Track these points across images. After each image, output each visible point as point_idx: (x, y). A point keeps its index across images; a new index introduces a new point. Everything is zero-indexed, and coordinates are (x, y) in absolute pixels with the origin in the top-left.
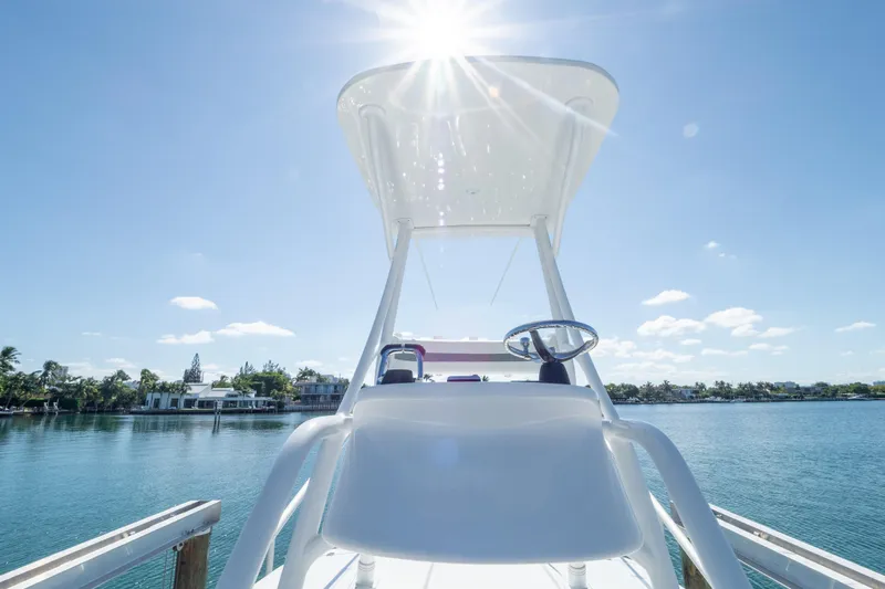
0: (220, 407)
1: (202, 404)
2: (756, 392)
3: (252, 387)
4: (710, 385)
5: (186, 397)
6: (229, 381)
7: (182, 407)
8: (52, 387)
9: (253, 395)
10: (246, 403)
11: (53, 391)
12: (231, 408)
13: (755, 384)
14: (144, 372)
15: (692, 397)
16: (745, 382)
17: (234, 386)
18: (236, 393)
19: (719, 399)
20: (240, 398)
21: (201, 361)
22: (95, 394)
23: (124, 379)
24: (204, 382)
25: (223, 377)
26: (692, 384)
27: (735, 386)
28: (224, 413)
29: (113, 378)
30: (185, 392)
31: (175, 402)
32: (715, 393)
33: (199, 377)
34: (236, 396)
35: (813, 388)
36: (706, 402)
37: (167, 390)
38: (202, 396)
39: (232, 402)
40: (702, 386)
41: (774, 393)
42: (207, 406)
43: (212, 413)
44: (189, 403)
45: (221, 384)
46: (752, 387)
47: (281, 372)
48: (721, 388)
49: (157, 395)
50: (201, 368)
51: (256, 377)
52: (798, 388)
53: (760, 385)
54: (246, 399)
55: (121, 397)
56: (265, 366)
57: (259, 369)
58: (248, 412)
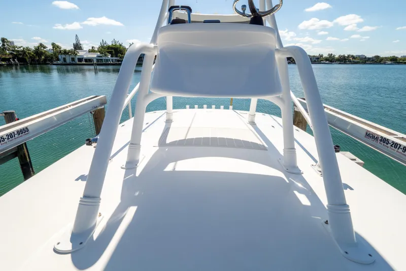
0: (95, 62)
1: (86, 60)
2: (345, 59)
3: (108, 52)
4: (325, 55)
5: (77, 57)
6: (96, 49)
7: (77, 62)
8: (10, 52)
9: (110, 57)
10: (107, 60)
11: (11, 54)
12: (100, 62)
13: (346, 55)
14: (53, 44)
15: (315, 61)
16: (342, 54)
17: (99, 52)
18: (101, 55)
19: (327, 62)
20: (104, 58)
21: (80, 39)
22: (33, 55)
23: (44, 48)
24: (85, 49)
25: (93, 47)
26: (317, 55)
27: (337, 56)
28: (98, 65)
29: (38, 47)
30: (76, 54)
31: (73, 59)
32: (327, 59)
33: (81, 47)
34: (101, 57)
35: (372, 58)
36: (321, 63)
37: (68, 54)
38: (85, 57)
39: (100, 60)
40: (322, 56)
41: (354, 60)
42: (89, 61)
43: (92, 65)
44: (80, 60)
45: (92, 51)
46: (344, 56)
47: (121, 45)
48: (330, 57)
49: (63, 56)
50: (81, 42)
51: (109, 47)
52: (366, 58)
53: (349, 56)
54: (107, 58)
55: (46, 57)
56: (112, 42)
57: (110, 44)
58: (109, 64)
